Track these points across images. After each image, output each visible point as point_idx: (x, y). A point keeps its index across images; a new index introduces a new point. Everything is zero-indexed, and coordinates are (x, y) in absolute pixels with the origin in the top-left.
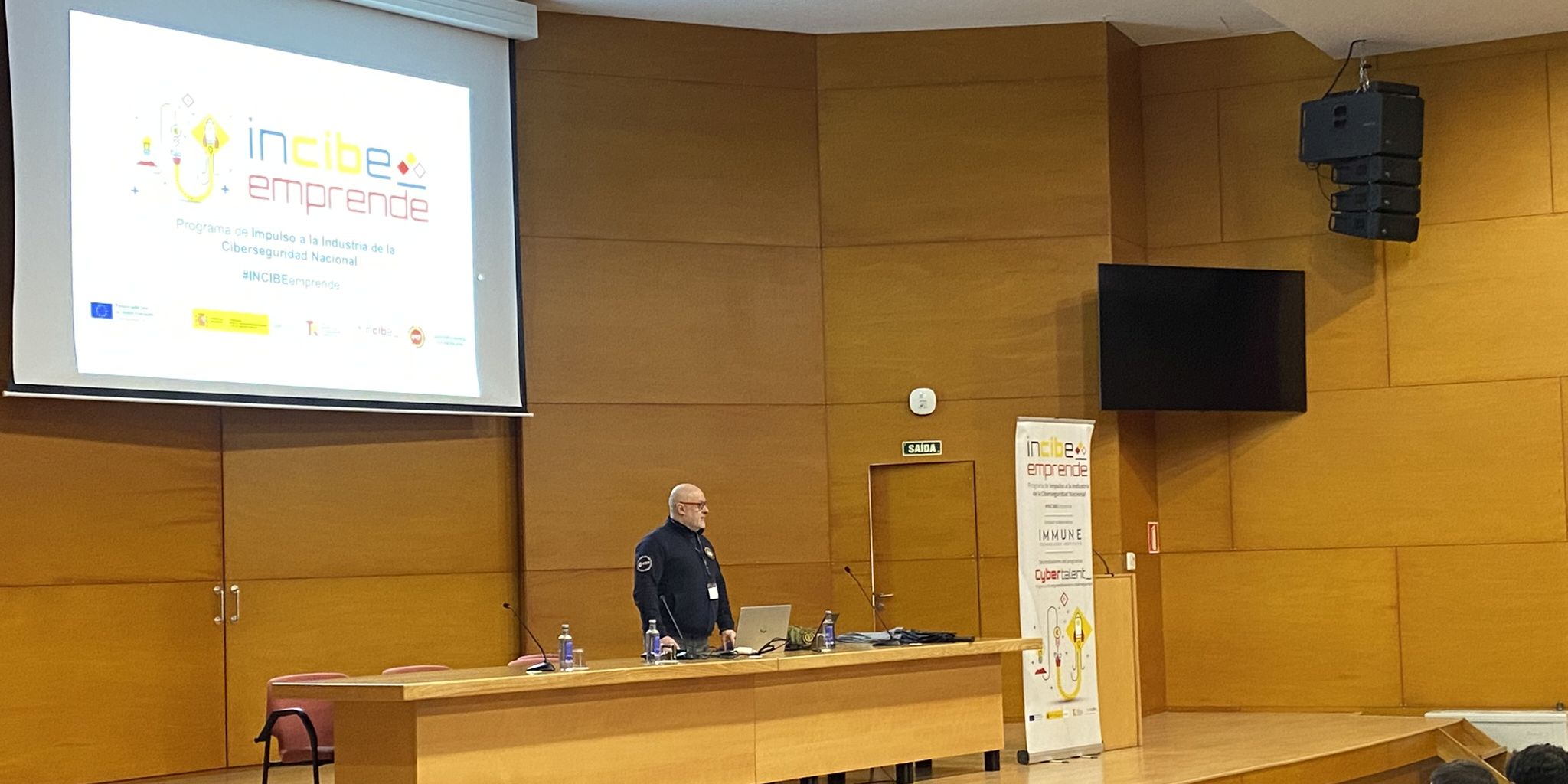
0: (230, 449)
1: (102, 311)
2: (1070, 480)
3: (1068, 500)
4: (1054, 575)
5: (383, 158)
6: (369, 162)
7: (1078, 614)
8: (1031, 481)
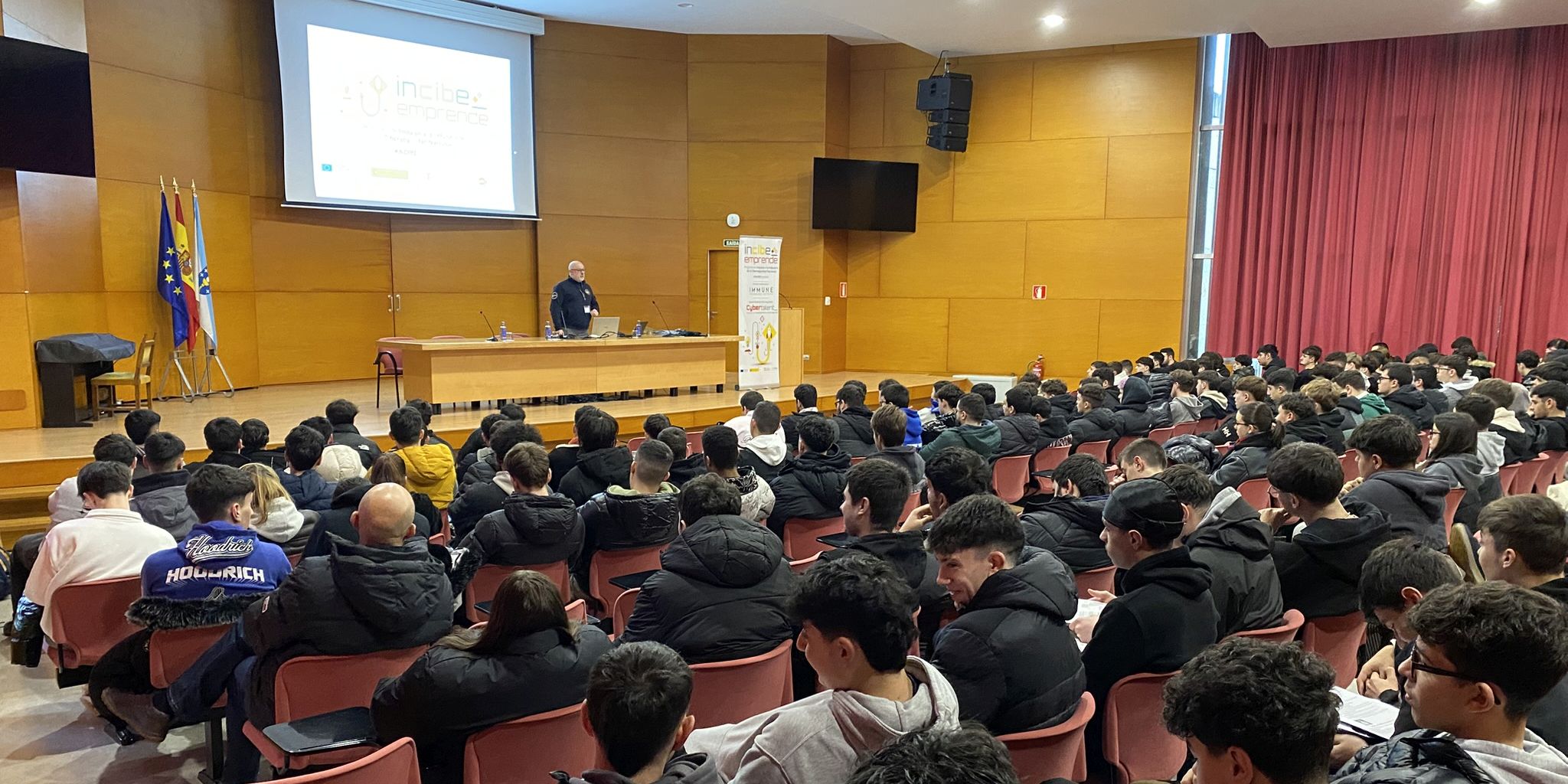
0: (396, 231)
1: (327, 168)
2: (767, 264)
3: (767, 274)
4: (757, 308)
5: (465, 95)
6: (458, 97)
7: (769, 325)
8: (747, 265)
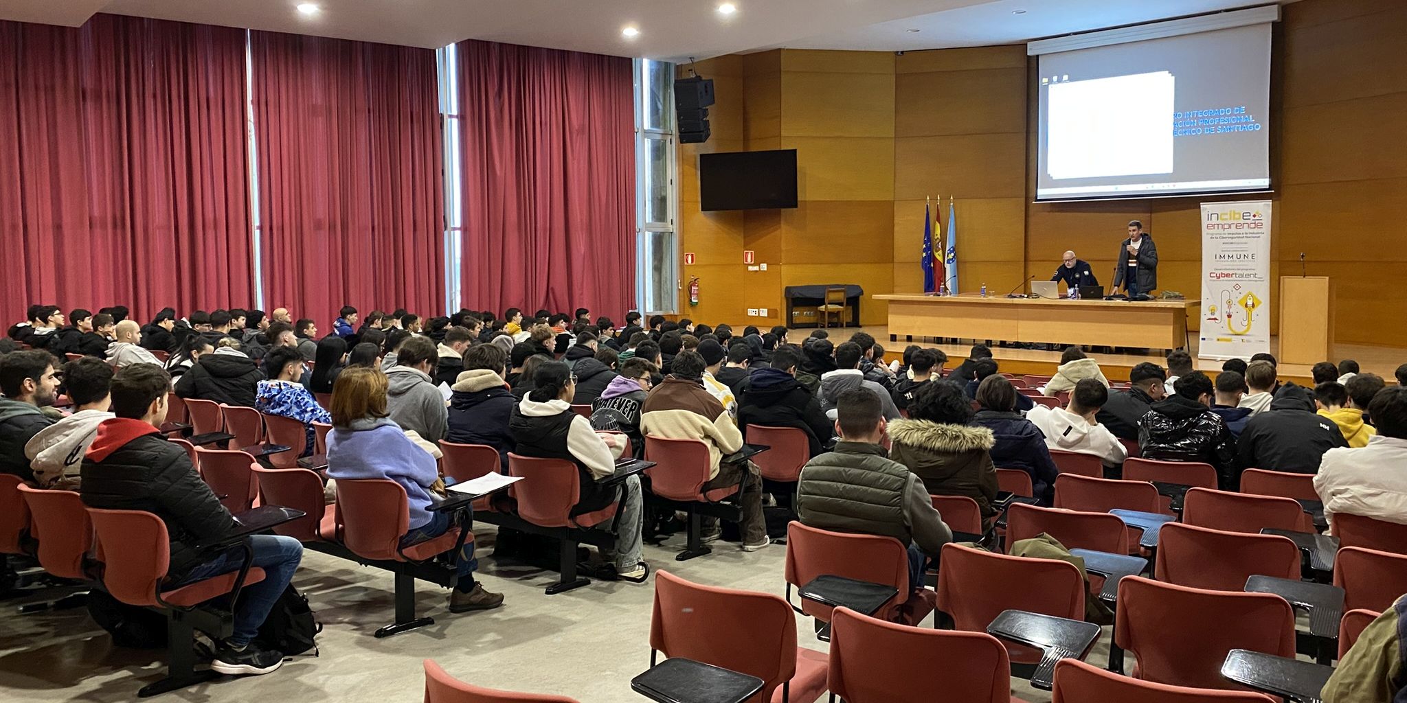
2: (1246, 229)
3: (1244, 240)
4: (1228, 275)
7: (1250, 294)
8: (1211, 231)
